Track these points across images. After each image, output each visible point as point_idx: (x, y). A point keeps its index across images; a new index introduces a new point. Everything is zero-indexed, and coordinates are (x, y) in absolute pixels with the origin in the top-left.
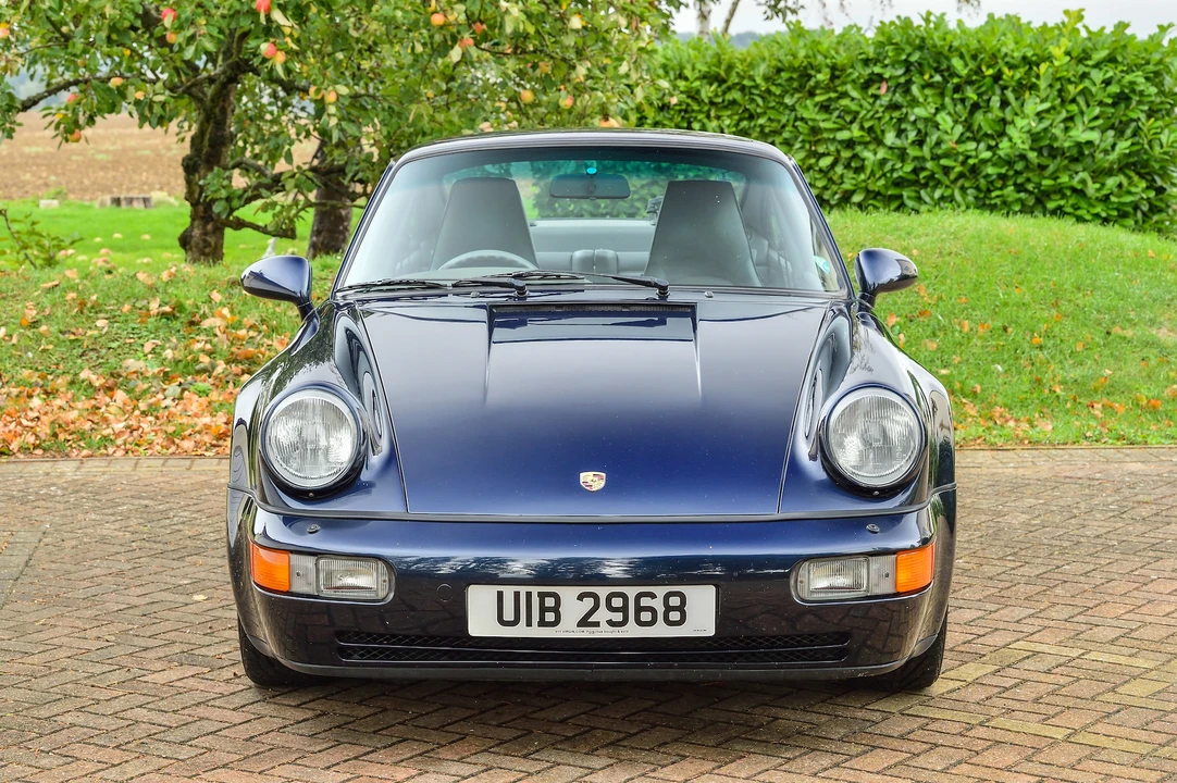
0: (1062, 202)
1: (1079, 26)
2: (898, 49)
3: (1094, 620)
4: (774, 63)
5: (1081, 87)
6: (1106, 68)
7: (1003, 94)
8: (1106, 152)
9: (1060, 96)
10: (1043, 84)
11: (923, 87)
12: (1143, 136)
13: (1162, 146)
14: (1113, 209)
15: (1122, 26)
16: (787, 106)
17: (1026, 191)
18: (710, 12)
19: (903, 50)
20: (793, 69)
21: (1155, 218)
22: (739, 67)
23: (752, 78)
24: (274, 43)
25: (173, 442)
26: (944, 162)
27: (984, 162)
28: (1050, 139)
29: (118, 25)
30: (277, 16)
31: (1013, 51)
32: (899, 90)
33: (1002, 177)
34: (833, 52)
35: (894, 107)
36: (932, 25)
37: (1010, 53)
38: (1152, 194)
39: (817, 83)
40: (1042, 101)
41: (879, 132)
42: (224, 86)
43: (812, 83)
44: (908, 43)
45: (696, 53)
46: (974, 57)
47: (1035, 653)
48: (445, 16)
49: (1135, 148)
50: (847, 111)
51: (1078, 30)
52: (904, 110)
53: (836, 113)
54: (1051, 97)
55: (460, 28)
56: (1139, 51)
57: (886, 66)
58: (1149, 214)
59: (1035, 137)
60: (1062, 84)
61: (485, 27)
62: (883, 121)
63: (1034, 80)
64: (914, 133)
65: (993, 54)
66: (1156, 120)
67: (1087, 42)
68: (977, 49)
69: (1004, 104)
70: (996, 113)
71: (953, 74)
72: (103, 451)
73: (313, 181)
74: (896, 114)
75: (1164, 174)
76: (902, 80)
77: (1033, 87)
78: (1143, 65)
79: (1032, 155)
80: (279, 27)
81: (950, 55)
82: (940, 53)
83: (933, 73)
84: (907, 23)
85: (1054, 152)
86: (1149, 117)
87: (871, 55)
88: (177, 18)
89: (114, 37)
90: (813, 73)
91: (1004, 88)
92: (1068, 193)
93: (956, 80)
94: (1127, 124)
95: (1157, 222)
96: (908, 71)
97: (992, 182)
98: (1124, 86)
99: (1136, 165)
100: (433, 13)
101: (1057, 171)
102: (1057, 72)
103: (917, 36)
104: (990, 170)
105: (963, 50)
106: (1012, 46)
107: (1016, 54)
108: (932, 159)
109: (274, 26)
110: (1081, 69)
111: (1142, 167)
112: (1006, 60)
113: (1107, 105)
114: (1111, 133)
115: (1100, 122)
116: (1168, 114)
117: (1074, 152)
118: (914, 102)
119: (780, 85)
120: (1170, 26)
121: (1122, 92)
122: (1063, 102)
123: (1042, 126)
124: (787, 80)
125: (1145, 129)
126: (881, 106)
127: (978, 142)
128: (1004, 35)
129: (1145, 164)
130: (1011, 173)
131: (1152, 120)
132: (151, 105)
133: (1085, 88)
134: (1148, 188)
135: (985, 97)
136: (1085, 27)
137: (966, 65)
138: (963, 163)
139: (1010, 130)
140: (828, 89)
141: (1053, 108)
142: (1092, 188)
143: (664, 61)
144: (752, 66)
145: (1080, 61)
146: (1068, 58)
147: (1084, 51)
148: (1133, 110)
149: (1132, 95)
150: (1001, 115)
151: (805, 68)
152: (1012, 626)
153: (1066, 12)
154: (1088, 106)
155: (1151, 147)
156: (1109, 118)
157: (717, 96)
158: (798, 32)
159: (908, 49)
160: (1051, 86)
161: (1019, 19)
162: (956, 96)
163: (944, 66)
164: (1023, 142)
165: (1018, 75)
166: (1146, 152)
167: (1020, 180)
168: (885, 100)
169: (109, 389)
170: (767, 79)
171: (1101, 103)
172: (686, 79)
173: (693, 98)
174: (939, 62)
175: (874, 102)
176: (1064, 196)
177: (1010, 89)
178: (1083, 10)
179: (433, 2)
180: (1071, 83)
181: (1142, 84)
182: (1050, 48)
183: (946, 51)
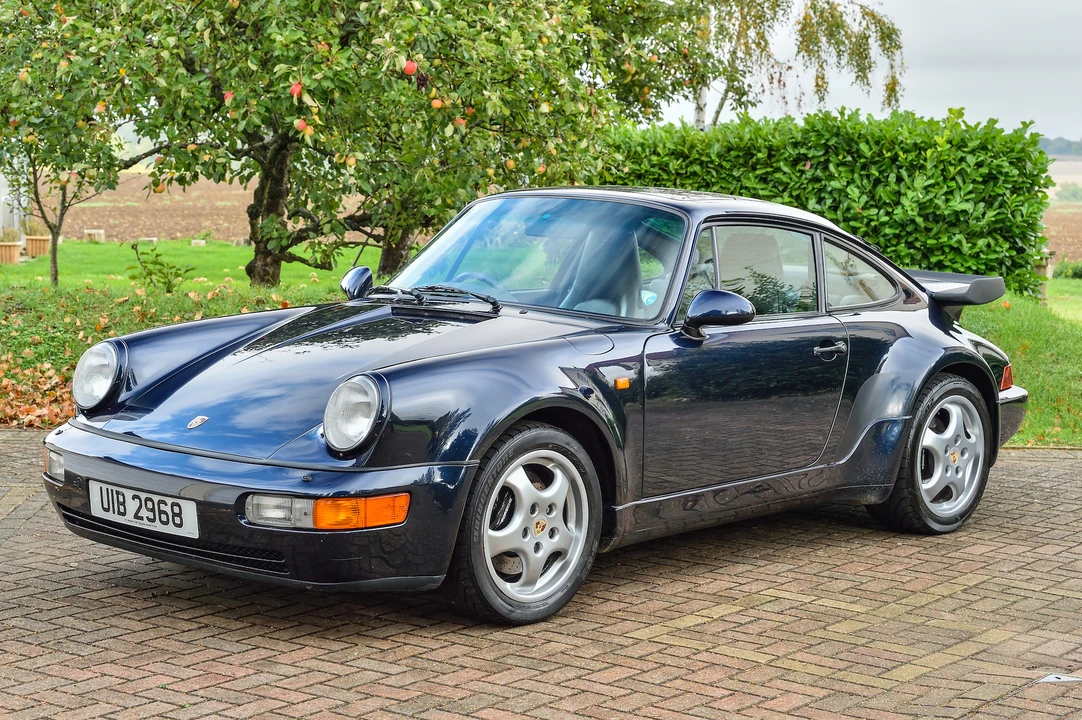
0: (942, 258)
1: (960, 121)
2: (819, 135)
3: (836, 575)
4: (725, 144)
5: (959, 168)
6: (978, 154)
7: (899, 172)
8: (978, 219)
9: (942, 174)
10: (929, 165)
11: (838, 165)
12: (1007, 207)
13: (1022, 216)
14: (981, 264)
15: (993, 122)
16: (734, 178)
17: (915, 248)
18: (705, 105)
19: (823, 136)
20: (738, 148)
21: (1017, 272)
22: (700, 147)
23: (708, 155)
24: (305, 119)
26: (852, 223)
27: (884, 224)
28: (934, 208)
29: (190, 104)
30: (307, 99)
31: (906, 139)
32: (820, 167)
33: (897, 236)
34: (770, 137)
35: (816, 180)
36: (846, 117)
37: (904, 140)
38: (1014, 253)
39: (757, 159)
40: (929, 178)
41: (804, 199)
42: (278, 151)
43: (754, 160)
44: (827, 131)
45: (668, 135)
46: (877, 143)
47: (777, 598)
48: (443, 101)
49: (1000, 217)
50: (781, 183)
51: (959, 124)
52: (823, 183)
53: (771, 184)
54: (936, 175)
55: (455, 111)
56: (1006, 142)
57: (810, 148)
58: (1012, 268)
59: (922, 206)
60: (944, 166)
61: (474, 110)
62: (807, 191)
63: (922, 162)
64: (831, 201)
65: (892, 141)
66: (1018, 195)
67: (965, 133)
68: (879, 137)
69: (900, 180)
70: (894, 187)
71: (860, 156)
73: (344, 227)
74: (817, 186)
75: (1024, 237)
76: (822, 159)
77: (922, 167)
78: (1008, 153)
79: (919, 220)
80: (308, 107)
81: (859, 141)
82: (852, 140)
83: (846, 154)
84: (827, 115)
85: (937, 219)
86: (1012, 193)
87: (799, 139)
88: (235, 99)
89: (188, 113)
90: (755, 152)
91: (901, 167)
92: (947, 250)
93: (862, 160)
94: (994, 198)
95: (1018, 275)
96: (827, 152)
97: (889, 240)
98: (993, 169)
99: (1002, 230)
100: (433, 99)
101: (938, 233)
102: (940, 156)
103: (834, 126)
104: (888, 231)
105: (868, 137)
106: (906, 134)
107: (908, 142)
108: (844, 221)
109: (305, 106)
110: (960, 154)
111: (1007, 232)
112: (901, 145)
113: (979, 182)
114: (982, 205)
115: (973, 195)
116: (1029, 191)
117: (953, 219)
118: (831, 177)
119: (729, 161)
120: (1031, 123)
121: (990, 173)
122: (945, 179)
123: (928, 198)
124: (735, 157)
125: (1009, 202)
126: (806, 179)
127: (880, 209)
128: (902, 126)
129: (1009, 230)
130: (904, 233)
131: (1015, 195)
132: (214, 165)
133: (962, 169)
134: (1010, 248)
135: (885, 174)
136: (963, 121)
137: (871, 149)
138: (868, 225)
139: (904, 200)
140: (767, 165)
141: (938, 184)
142: (966, 247)
143: (642, 141)
144: (709, 146)
145: (959, 148)
146: (949, 146)
147: (962, 140)
148: (999, 187)
149: (998, 176)
150: (896, 188)
151: (749, 148)
152: (770, 578)
153: (950, 110)
154: (965, 183)
155: (1014, 218)
156: (981, 193)
157: (681, 168)
158: (746, 121)
159: (827, 136)
160: (935, 166)
161: (914, 114)
162: (862, 173)
163: (854, 150)
164: (912, 210)
165: (910, 158)
166: (1010, 221)
167: (910, 239)
168: (809, 175)
170: (719, 156)
171: (974, 181)
172: (659, 155)
173: (663, 170)
174: (850, 146)
175: (801, 176)
176: (944, 253)
177: (904, 168)
178: (963, 109)
179: (434, 90)
180: (951, 165)
181: (1006, 167)
182: (936, 137)
183: (856, 138)
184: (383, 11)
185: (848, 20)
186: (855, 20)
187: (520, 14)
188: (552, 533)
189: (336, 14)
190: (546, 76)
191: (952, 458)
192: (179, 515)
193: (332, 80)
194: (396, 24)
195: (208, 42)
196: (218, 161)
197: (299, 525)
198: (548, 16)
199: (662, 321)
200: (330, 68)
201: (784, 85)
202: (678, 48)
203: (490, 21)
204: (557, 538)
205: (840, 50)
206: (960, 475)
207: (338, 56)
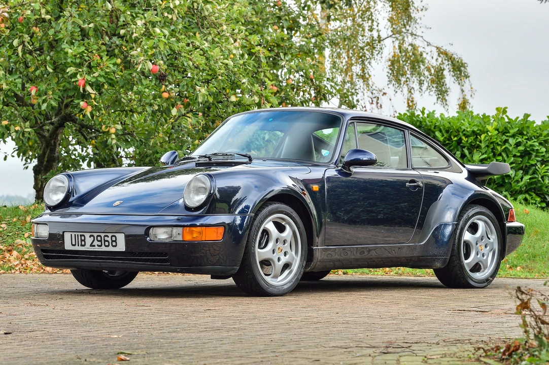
1: (504, 116)
5: (504, 147)
6: (517, 137)
7: (463, 151)
9: (492, 152)
10: (483, 145)
12: (538, 173)
15: (527, 116)
24: (86, 102)
25: (42, 268)
30: (88, 88)
31: (467, 128)
36: (426, 115)
37: (466, 129)
40: (483, 154)
42: (57, 127)
46: (447, 132)
48: (169, 94)
49: (534, 180)
51: (504, 118)
54: (488, 152)
55: (176, 100)
56: (537, 130)
60: (494, 146)
61: (188, 100)
63: (478, 143)
65: (457, 130)
66: (546, 166)
67: (507, 124)
68: (449, 127)
69: (463, 156)
72: (9, 271)
78: (538, 137)
80: (89, 94)
81: (434, 130)
82: (430, 129)
84: (413, 114)
86: (542, 164)
88: (38, 90)
89: (6, 100)
91: (464, 147)
94: (529, 167)
98: (528, 147)
99: (535, 189)
100: (163, 92)
102: (491, 138)
103: (418, 121)
105: (441, 127)
106: (467, 125)
107: (468, 130)
109: (87, 94)
110: (504, 138)
111: (538, 191)
112: (464, 133)
113: (518, 157)
114: (522, 172)
115: (514, 165)
121: (526, 150)
122: (494, 155)
125: (540, 171)
129: (540, 189)
131: (544, 166)
132: (23, 133)
133: (506, 148)
134: (542, 202)
136: (507, 116)
137: (443, 136)
141: (490, 158)
145: (504, 133)
146: (497, 132)
147: (505, 128)
148: (532, 160)
149: (532, 152)
153: (497, 109)
154: (508, 157)
155: (543, 181)
156: (520, 164)
160: (488, 146)
161: (473, 113)
165: (470, 141)
166: (540, 183)
169: (10, 251)
171: (515, 156)
177: (466, 148)
178: (507, 108)
179: (164, 86)
180: (498, 145)
181: (537, 146)
182: (487, 126)
183: (432, 128)
184: (135, 35)
185: (427, 57)
186: (432, 58)
187: (216, 39)
188: (285, 254)
189: (104, 37)
190: (233, 79)
191: (480, 248)
192: (115, 241)
193: (104, 77)
194: (143, 43)
195: (20, 54)
196: (26, 130)
197: (175, 239)
198: (233, 42)
199: (332, 163)
200: (102, 70)
201: (381, 106)
202: (306, 75)
203: (198, 44)
204: (287, 256)
205: (421, 80)
206: (485, 258)
207: (108, 63)
